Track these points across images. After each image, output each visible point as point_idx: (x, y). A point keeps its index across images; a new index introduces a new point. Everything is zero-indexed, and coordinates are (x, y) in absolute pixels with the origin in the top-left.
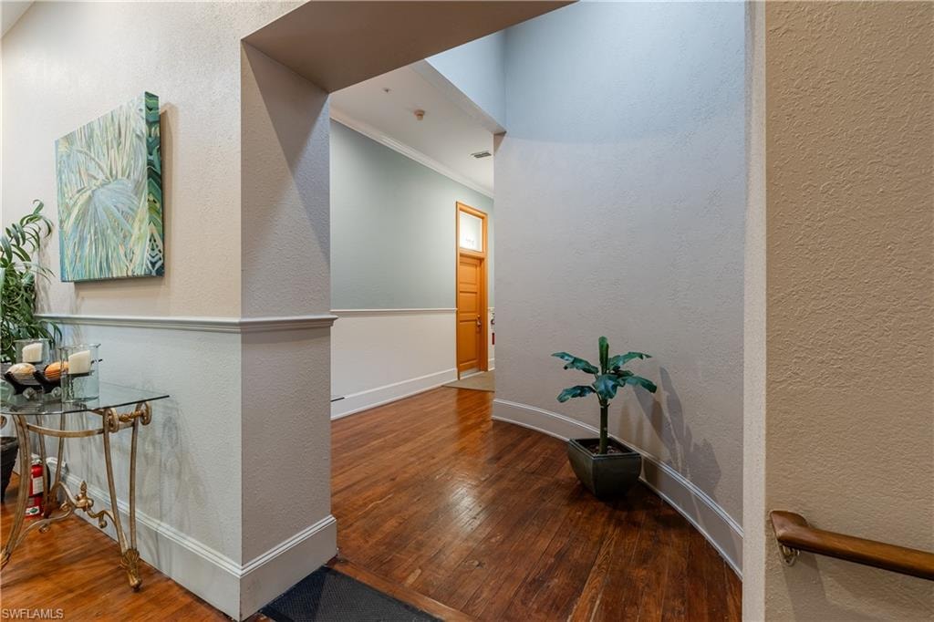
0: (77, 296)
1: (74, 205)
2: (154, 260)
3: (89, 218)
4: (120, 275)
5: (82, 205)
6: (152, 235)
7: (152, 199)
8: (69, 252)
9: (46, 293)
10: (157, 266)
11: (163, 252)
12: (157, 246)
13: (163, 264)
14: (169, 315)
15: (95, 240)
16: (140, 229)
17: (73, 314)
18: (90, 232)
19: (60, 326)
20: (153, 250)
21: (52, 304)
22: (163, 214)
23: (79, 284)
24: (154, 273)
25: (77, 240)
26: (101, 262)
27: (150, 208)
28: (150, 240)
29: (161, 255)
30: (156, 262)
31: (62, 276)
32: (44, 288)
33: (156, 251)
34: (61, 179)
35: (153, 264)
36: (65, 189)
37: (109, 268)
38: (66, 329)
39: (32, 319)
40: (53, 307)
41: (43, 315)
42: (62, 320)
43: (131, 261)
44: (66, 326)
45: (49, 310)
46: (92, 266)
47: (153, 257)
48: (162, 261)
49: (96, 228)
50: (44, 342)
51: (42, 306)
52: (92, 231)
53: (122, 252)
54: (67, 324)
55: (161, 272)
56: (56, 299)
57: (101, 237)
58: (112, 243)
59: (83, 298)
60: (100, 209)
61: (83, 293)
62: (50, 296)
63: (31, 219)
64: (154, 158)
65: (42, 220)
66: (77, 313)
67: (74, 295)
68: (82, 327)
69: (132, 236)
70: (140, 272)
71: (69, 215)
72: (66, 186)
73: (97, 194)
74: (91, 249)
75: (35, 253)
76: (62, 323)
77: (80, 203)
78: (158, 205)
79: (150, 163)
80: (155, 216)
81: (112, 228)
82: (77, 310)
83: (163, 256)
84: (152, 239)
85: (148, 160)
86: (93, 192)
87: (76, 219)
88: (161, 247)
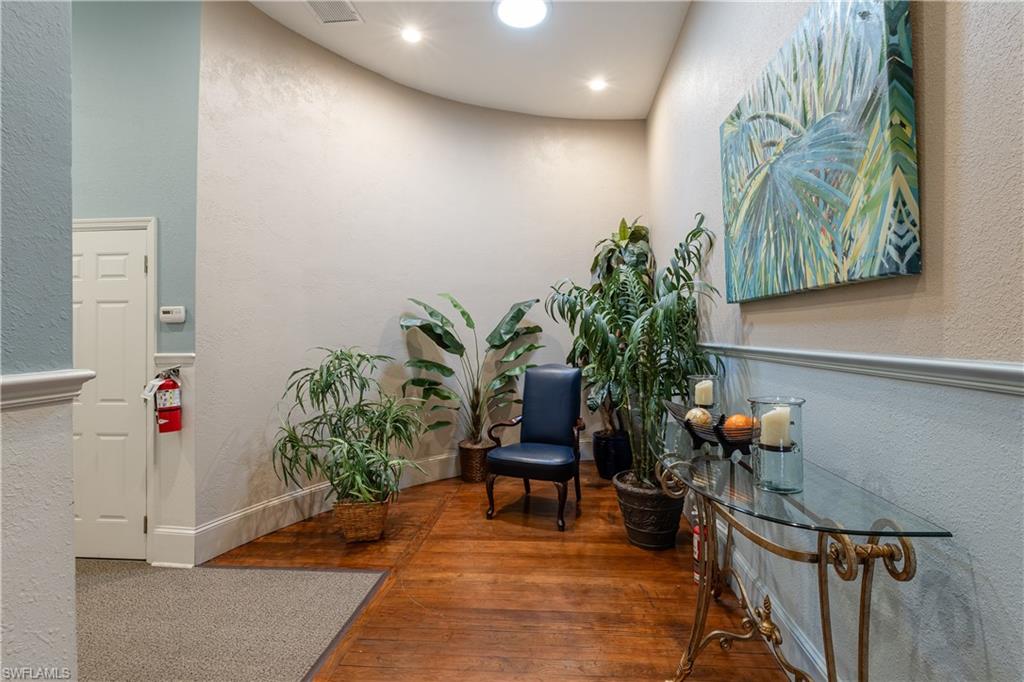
0: (744, 322)
1: (743, 198)
2: (902, 243)
3: (765, 208)
4: (820, 283)
5: (755, 193)
6: (899, 193)
7: (897, 120)
8: (737, 264)
9: (708, 320)
10: (909, 254)
11: (920, 225)
12: (909, 214)
13: (919, 250)
14: (939, 354)
15: (775, 237)
16: (867, 191)
17: (738, 344)
18: (766, 227)
19: (723, 359)
20: (901, 222)
21: (713, 331)
22: (919, 146)
23: (745, 304)
24: (903, 270)
25: (747, 245)
26: (784, 269)
27: (895, 140)
28: (896, 204)
29: (915, 231)
30: (906, 247)
31: (729, 295)
32: (706, 312)
33: (907, 225)
34: (727, 169)
35: (901, 251)
36: (732, 181)
37: (799, 274)
38: (731, 363)
39: (697, 350)
40: (714, 335)
41: (706, 344)
42: (726, 352)
43: (846, 254)
44: (730, 359)
45: (711, 339)
46: (769, 276)
47: (901, 237)
48: (918, 243)
49: (776, 218)
50: (713, 380)
51: (704, 333)
52: (770, 225)
53: (824, 243)
54: (732, 357)
55: (916, 266)
56: (720, 325)
57: (787, 228)
58: (806, 233)
59: (752, 324)
60: (784, 187)
61: (751, 317)
62: (712, 322)
63: (694, 235)
64: (900, 39)
65: (704, 234)
66: (743, 344)
67: (739, 321)
68: (750, 362)
69: (847, 208)
70: (863, 271)
71: (737, 215)
72: (733, 178)
73: (777, 167)
74: (768, 251)
75: (696, 274)
76: (727, 356)
77: (751, 192)
78: (908, 131)
79: (893, 51)
80: (903, 153)
81: (804, 208)
82: (744, 339)
83: (920, 233)
84: (900, 201)
85: (889, 46)
86: (771, 168)
87: (747, 215)
88: (915, 216)
